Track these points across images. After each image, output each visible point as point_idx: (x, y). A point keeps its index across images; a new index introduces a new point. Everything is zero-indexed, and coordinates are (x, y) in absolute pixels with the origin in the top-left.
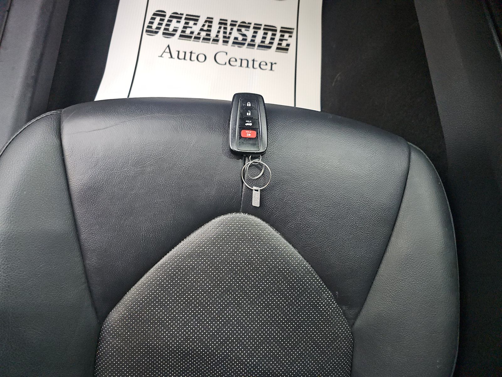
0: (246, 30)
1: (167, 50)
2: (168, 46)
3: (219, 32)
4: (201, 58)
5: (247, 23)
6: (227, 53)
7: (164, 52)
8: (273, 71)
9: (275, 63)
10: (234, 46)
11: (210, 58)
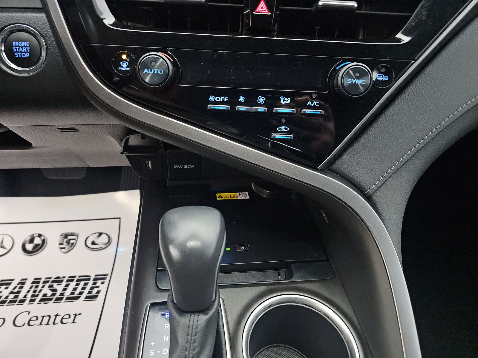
0: (58, 285)
3: (28, 292)
5: (61, 277)
8: (76, 323)
9: (80, 314)
10: (40, 303)
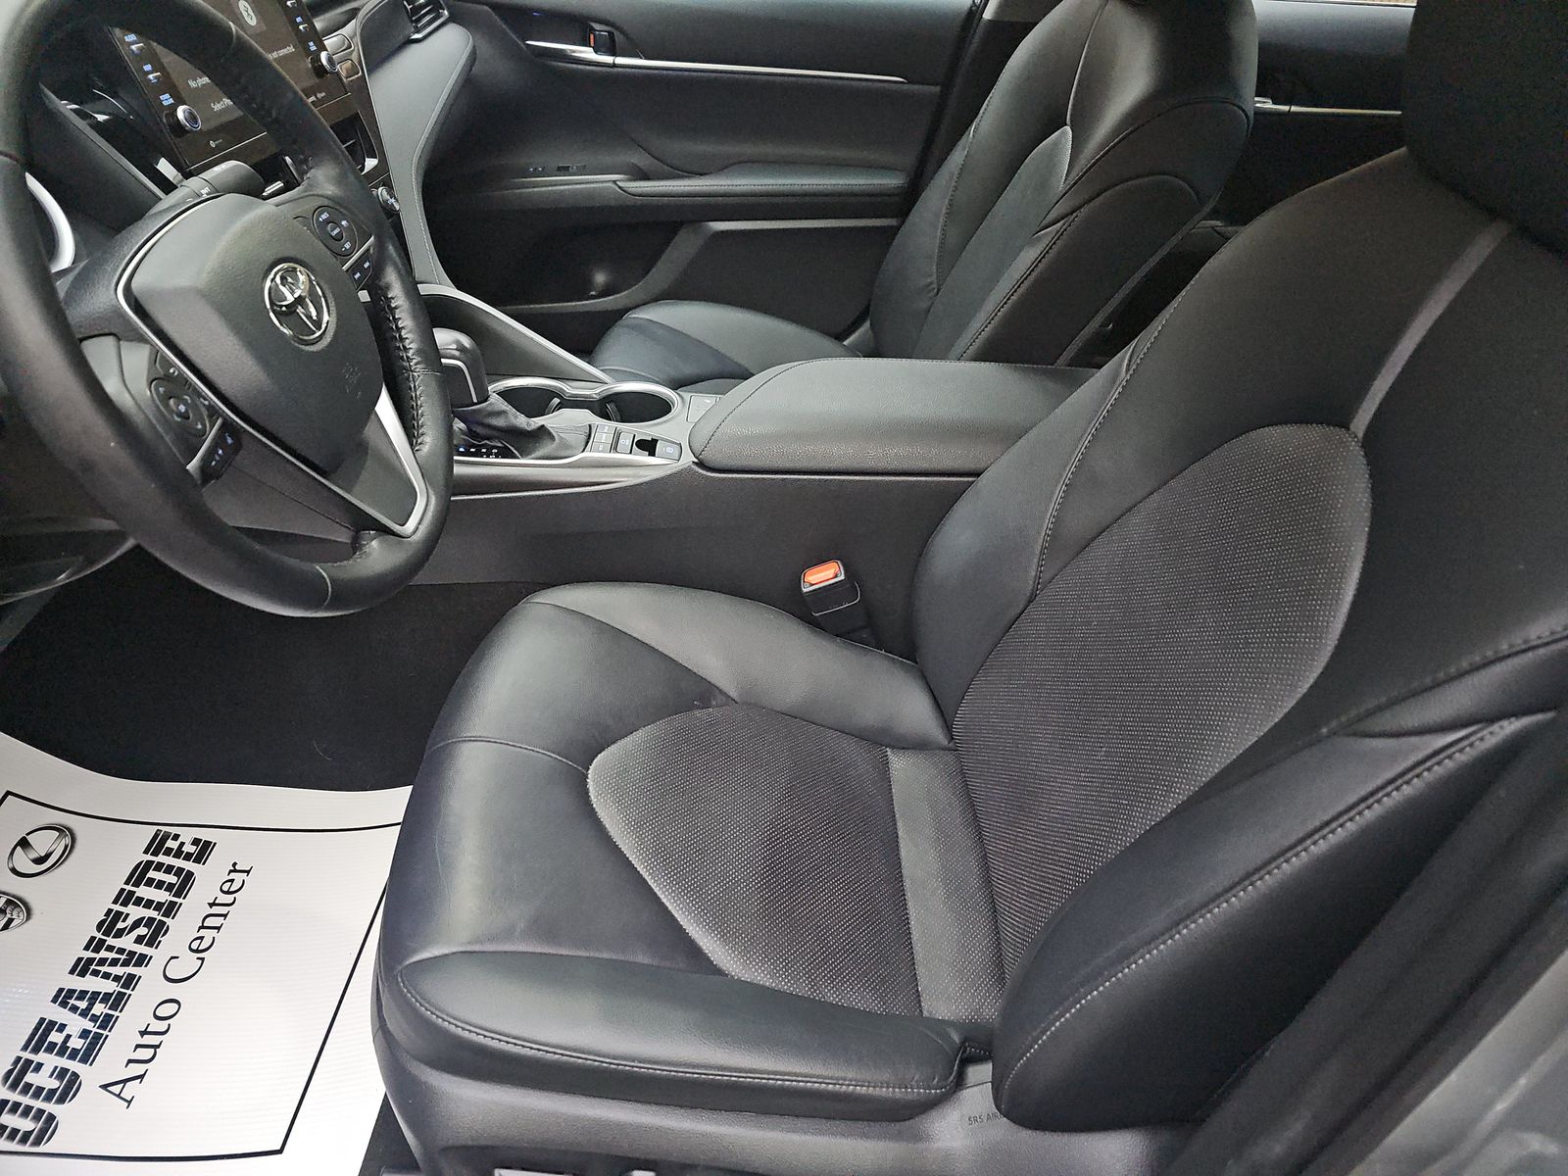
1: (116, 1089)
2: (105, 1087)
4: (167, 1010)
5: (105, 918)
6: (172, 958)
7: (118, 1096)
10: (160, 942)
11: (173, 991)
